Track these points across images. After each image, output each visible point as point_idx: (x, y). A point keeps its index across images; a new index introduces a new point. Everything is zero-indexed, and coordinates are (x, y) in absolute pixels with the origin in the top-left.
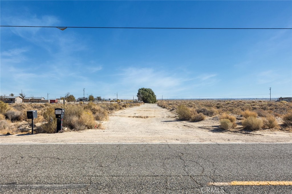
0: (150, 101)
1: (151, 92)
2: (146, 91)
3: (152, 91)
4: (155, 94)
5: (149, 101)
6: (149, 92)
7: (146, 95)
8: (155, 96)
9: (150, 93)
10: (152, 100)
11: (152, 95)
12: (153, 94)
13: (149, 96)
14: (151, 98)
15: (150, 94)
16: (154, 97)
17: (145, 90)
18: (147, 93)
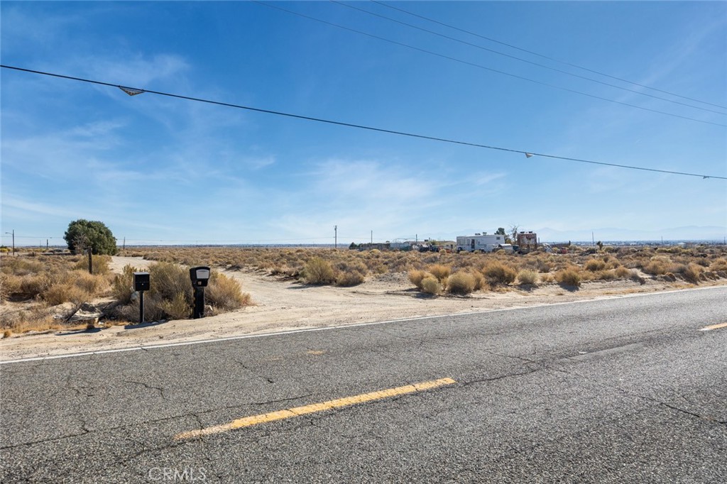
0: (103, 250)
1: (103, 231)
2: (92, 227)
3: (106, 228)
4: (113, 235)
5: (99, 250)
6: (98, 229)
7: (91, 237)
8: (114, 238)
9: (102, 233)
10: (106, 248)
11: (108, 237)
12: (108, 233)
13: (99, 239)
14: (103, 244)
15: (102, 235)
16: (113, 240)
17: (89, 225)
18: (95, 232)
